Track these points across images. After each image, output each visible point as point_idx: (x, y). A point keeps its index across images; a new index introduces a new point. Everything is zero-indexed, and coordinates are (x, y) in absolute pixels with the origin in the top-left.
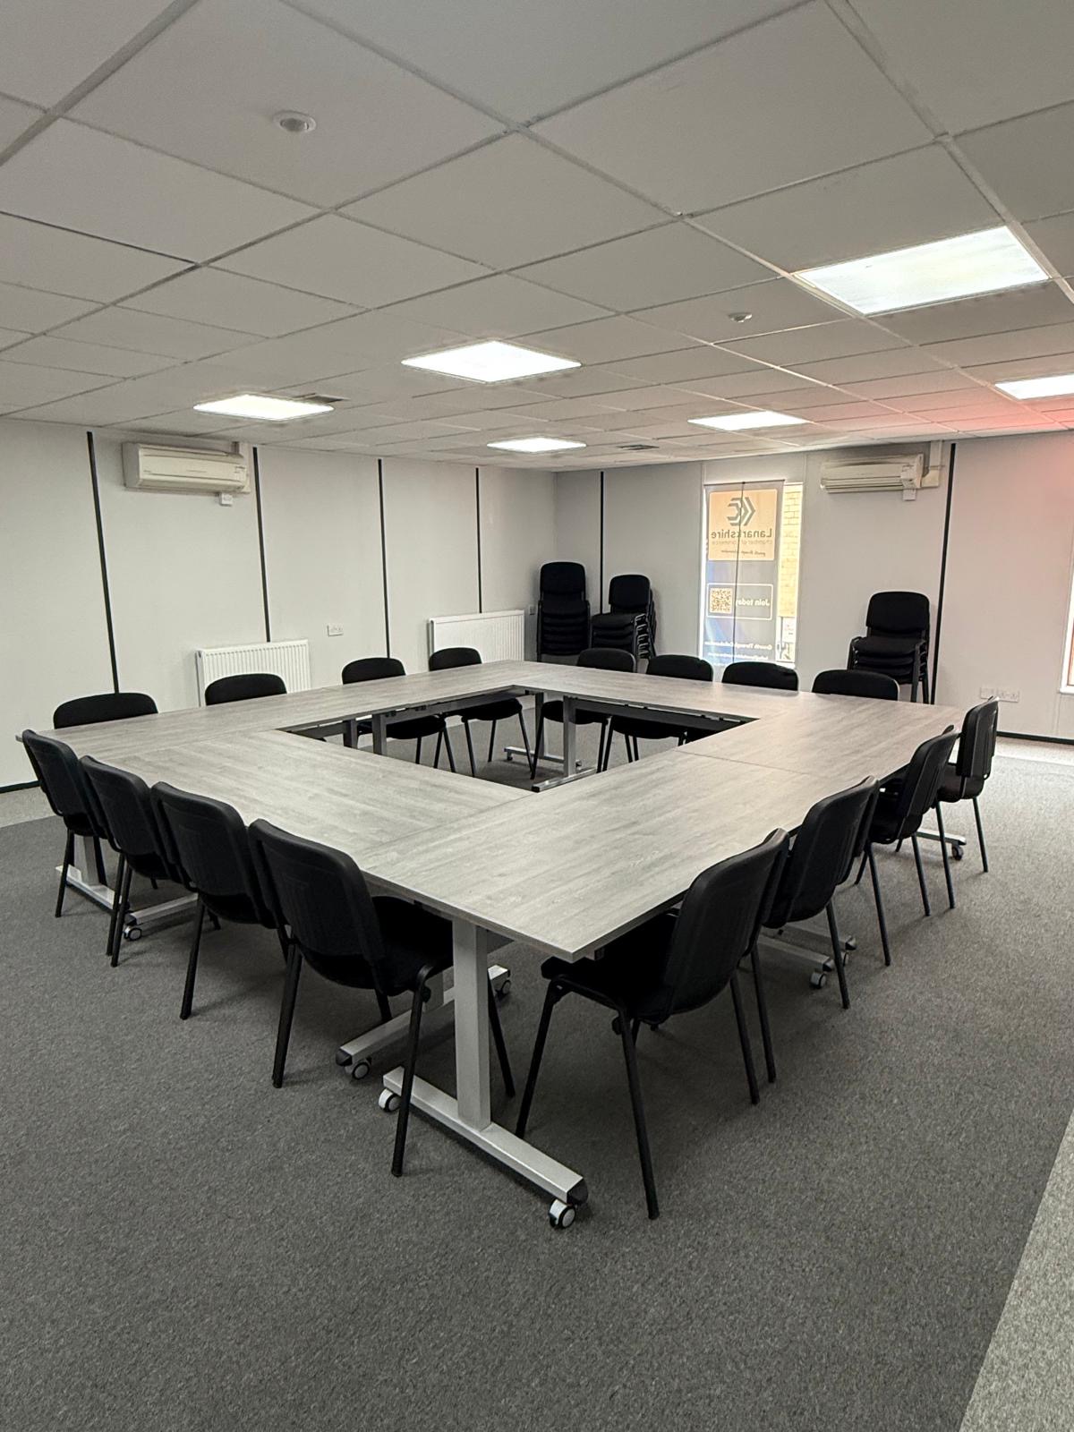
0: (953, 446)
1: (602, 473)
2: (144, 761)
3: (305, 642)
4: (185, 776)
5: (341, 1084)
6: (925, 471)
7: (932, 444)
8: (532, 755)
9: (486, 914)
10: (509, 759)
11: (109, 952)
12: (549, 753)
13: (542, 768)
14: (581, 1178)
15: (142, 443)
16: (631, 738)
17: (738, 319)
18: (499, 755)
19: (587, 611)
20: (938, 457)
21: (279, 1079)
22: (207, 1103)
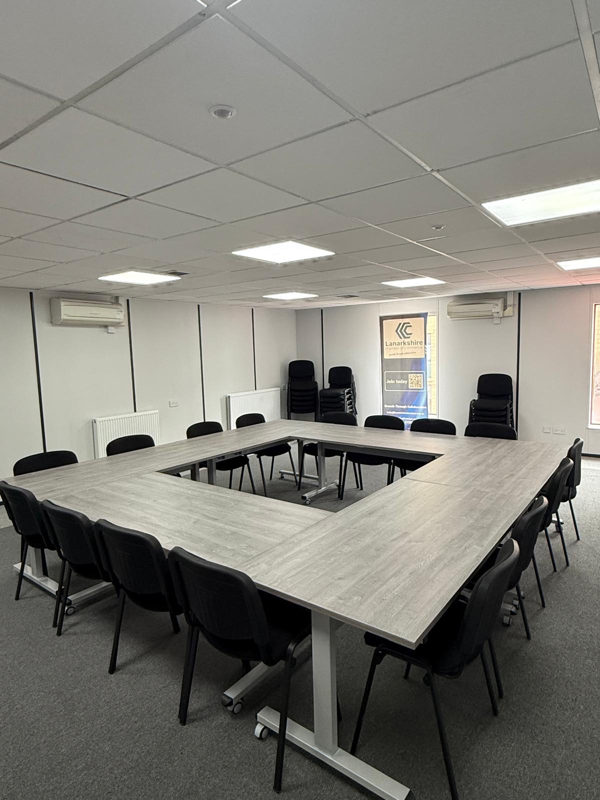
0: (520, 294)
1: (322, 310)
2: (78, 498)
3: (157, 411)
4: (108, 509)
5: (224, 719)
6: (505, 308)
7: (508, 293)
8: (297, 475)
9: (343, 613)
10: (282, 477)
11: (55, 625)
12: (307, 474)
13: (303, 483)
14: (409, 790)
15: (62, 298)
16: (357, 464)
17: (437, 228)
18: (276, 475)
19: (316, 388)
20: (511, 300)
21: (183, 717)
22: (137, 742)
